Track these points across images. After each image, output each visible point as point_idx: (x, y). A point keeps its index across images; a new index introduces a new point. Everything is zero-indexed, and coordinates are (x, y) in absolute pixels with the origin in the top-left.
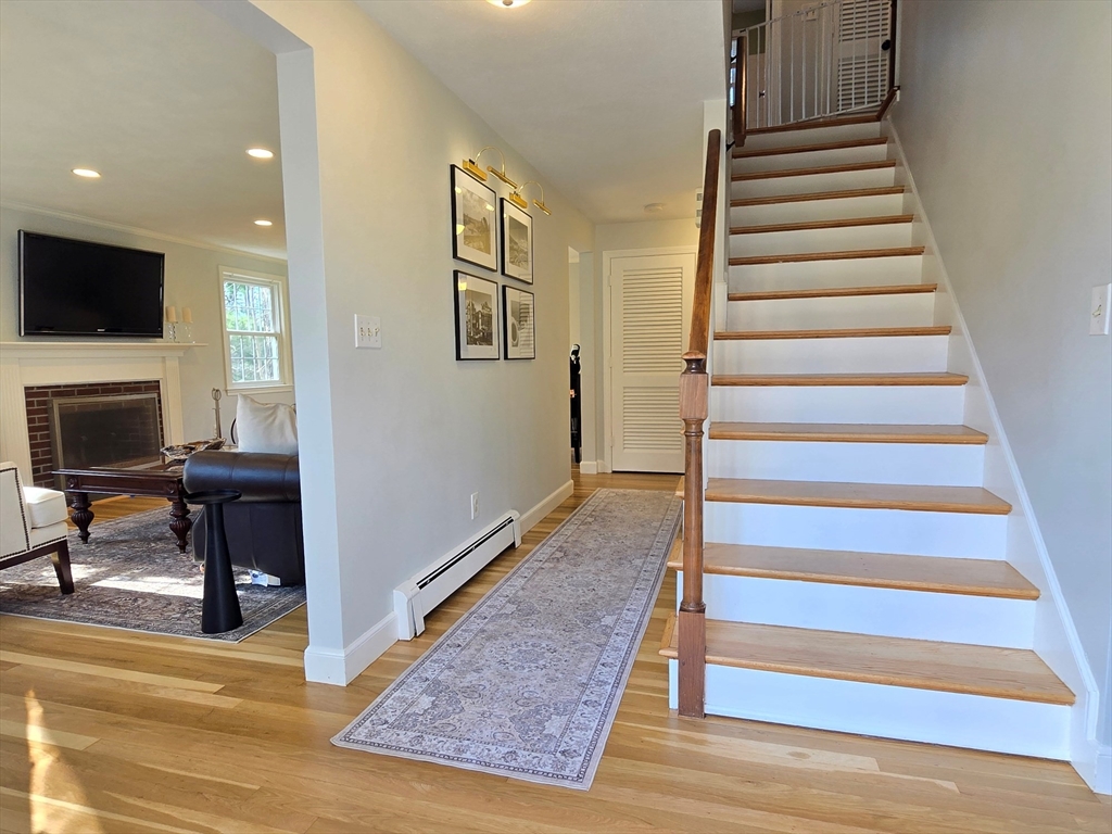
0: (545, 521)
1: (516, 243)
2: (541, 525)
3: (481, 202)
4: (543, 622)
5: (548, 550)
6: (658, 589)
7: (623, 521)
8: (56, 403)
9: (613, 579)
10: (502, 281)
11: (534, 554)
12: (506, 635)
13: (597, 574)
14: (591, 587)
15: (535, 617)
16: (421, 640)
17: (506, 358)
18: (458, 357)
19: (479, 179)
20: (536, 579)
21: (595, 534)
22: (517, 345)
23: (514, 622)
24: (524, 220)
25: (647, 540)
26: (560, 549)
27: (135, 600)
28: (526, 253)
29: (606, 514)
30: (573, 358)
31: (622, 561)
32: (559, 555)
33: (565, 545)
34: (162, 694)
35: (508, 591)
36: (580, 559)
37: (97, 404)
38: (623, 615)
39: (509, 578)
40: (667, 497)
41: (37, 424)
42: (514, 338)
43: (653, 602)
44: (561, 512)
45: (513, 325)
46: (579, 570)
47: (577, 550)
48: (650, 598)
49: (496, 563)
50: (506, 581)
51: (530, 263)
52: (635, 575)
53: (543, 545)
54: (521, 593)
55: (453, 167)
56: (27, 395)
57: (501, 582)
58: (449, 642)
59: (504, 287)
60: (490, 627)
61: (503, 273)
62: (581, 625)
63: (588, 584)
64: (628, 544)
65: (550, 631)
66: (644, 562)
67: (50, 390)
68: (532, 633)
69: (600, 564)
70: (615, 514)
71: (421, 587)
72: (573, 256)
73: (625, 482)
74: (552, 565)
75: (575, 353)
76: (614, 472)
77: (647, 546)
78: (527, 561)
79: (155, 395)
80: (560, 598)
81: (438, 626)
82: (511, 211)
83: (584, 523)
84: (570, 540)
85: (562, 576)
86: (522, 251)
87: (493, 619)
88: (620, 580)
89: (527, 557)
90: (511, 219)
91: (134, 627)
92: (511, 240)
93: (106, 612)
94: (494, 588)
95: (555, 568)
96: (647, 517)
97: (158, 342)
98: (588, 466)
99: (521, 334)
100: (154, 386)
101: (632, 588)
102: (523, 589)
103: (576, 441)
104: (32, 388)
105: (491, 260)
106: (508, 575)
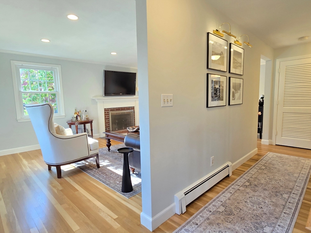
0: (244, 165)
1: (236, 60)
2: (242, 167)
3: (221, 45)
4: (235, 221)
5: (243, 180)
6: (296, 216)
7: (279, 171)
8: (110, 113)
9: (272, 203)
10: (228, 75)
11: (236, 182)
12: (218, 224)
13: (264, 199)
14: (261, 206)
15: (232, 217)
16: (183, 216)
17: (229, 104)
18: (207, 107)
19: (220, 37)
20: (236, 195)
21: (265, 176)
22: (234, 99)
23: (222, 217)
24: (240, 50)
25: (291, 184)
26: (248, 181)
27: (111, 174)
28: (241, 64)
29: (271, 166)
30: (261, 100)
31: (278, 194)
32: (247, 184)
33: (251, 179)
34: (102, 214)
35: (223, 199)
36: (257, 188)
37: (120, 113)
38: (276, 229)
39: (224, 192)
40: (303, 161)
41: (107, 118)
42: (233, 96)
43: (293, 224)
44: (250, 161)
45: (233, 92)
46: (256, 194)
47: (256, 183)
48: (291, 221)
49: (221, 183)
50: (223, 193)
51: (242, 67)
52: (284, 203)
53: (241, 177)
54: (228, 201)
55: (208, 34)
56: (105, 111)
57: (221, 193)
58: (193, 221)
59: (230, 78)
60: (212, 217)
61: (229, 72)
62: (253, 228)
63: (259, 204)
64: (281, 184)
65: (237, 228)
66: (289, 197)
67: (109, 109)
68: (229, 226)
69: (267, 193)
70: (275, 166)
71: (185, 195)
72: (263, 62)
73: (281, 150)
74: (243, 189)
75: (262, 98)
76: (276, 145)
77: (291, 187)
78: (233, 184)
79: (133, 111)
80: (245, 208)
81: (191, 210)
82: (234, 48)
83: (260, 169)
84: (253, 177)
85: (248, 196)
86: (239, 63)
87: (213, 214)
88: (276, 205)
89: (233, 183)
90: (234, 51)
91: (106, 184)
92: (234, 59)
93: (103, 177)
94: (217, 196)
95: (244, 190)
96: (292, 171)
97: (134, 97)
98: (265, 141)
99: (237, 95)
100: (133, 108)
101: (282, 212)
102: (229, 199)
103: (260, 131)
104: (106, 109)
105: (224, 68)
106: (224, 190)
